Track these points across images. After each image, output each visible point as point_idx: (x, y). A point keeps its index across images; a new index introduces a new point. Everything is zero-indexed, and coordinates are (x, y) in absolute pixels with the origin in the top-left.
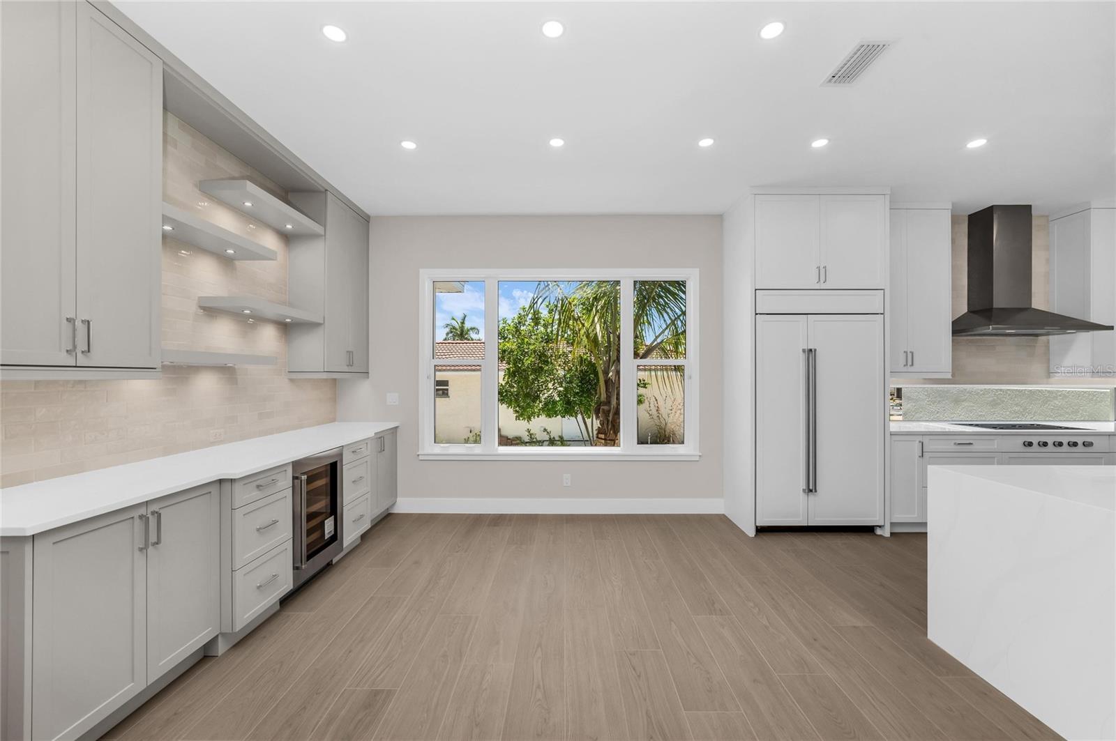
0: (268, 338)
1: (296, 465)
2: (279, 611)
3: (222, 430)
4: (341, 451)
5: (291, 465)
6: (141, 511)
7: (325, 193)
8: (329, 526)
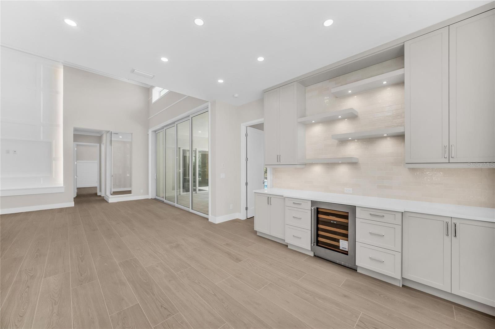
1: (313, 203)
2: (310, 256)
3: (352, 189)
4: (353, 208)
5: (310, 201)
6: (269, 196)
7: (404, 45)
8: (343, 244)
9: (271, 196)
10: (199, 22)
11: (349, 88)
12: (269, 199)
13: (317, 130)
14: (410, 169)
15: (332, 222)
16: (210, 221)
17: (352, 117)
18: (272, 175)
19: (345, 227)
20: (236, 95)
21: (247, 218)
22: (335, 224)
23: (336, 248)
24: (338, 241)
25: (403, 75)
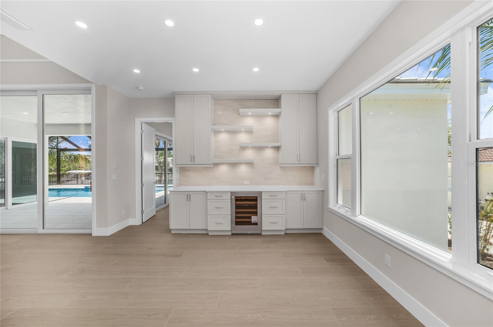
0: (269, 153)
1: (232, 193)
2: (229, 235)
3: (249, 181)
4: (261, 193)
5: (230, 193)
6: (188, 193)
7: (281, 95)
8: (254, 219)
9: (190, 193)
10: (170, 23)
11: (250, 111)
12: (188, 195)
13: (224, 137)
14: (281, 167)
15: (245, 205)
16: (95, 235)
17: (250, 132)
18: (179, 174)
19: (255, 207)
20: (141, 88)
21: (143, 222)
22: (247, 206)
23: (250, 223)
24: (250, 218)
25: (280, 113)
